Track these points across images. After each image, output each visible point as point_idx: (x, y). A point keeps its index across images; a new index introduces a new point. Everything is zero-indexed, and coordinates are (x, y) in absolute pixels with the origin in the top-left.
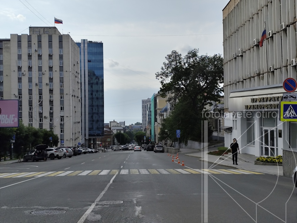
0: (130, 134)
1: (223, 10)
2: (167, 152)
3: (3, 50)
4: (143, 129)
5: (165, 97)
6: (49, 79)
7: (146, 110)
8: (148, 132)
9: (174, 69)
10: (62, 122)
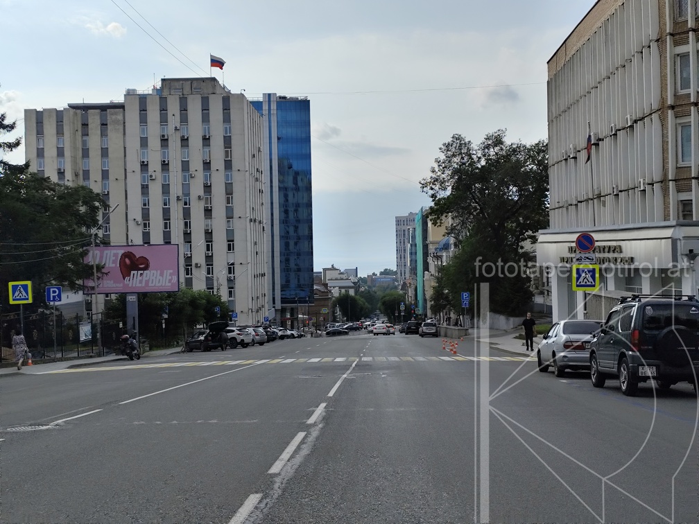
0: (369, 296)
1: (548, 63)
2: (446, 336)
3: (109, 126)
4: (399, 285)
5: (440, 226)
6: (204, 186)
7: (406, 241)
8: (411, 292)
9: (455, 172)
10: (232, 275)
